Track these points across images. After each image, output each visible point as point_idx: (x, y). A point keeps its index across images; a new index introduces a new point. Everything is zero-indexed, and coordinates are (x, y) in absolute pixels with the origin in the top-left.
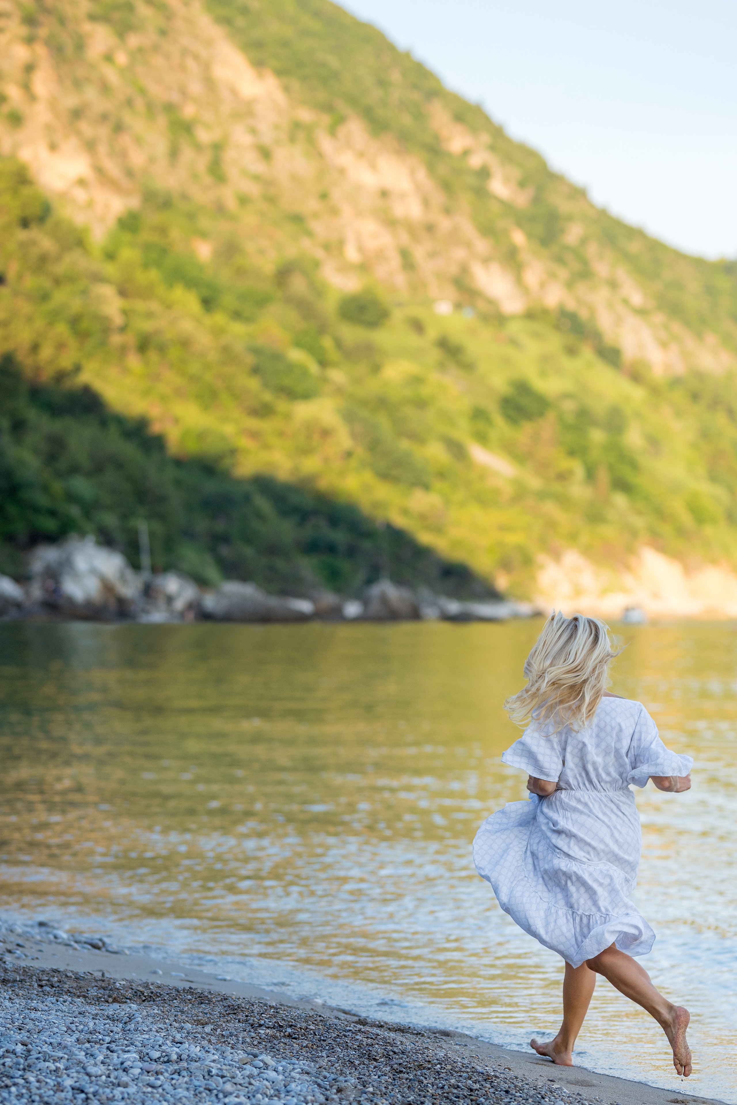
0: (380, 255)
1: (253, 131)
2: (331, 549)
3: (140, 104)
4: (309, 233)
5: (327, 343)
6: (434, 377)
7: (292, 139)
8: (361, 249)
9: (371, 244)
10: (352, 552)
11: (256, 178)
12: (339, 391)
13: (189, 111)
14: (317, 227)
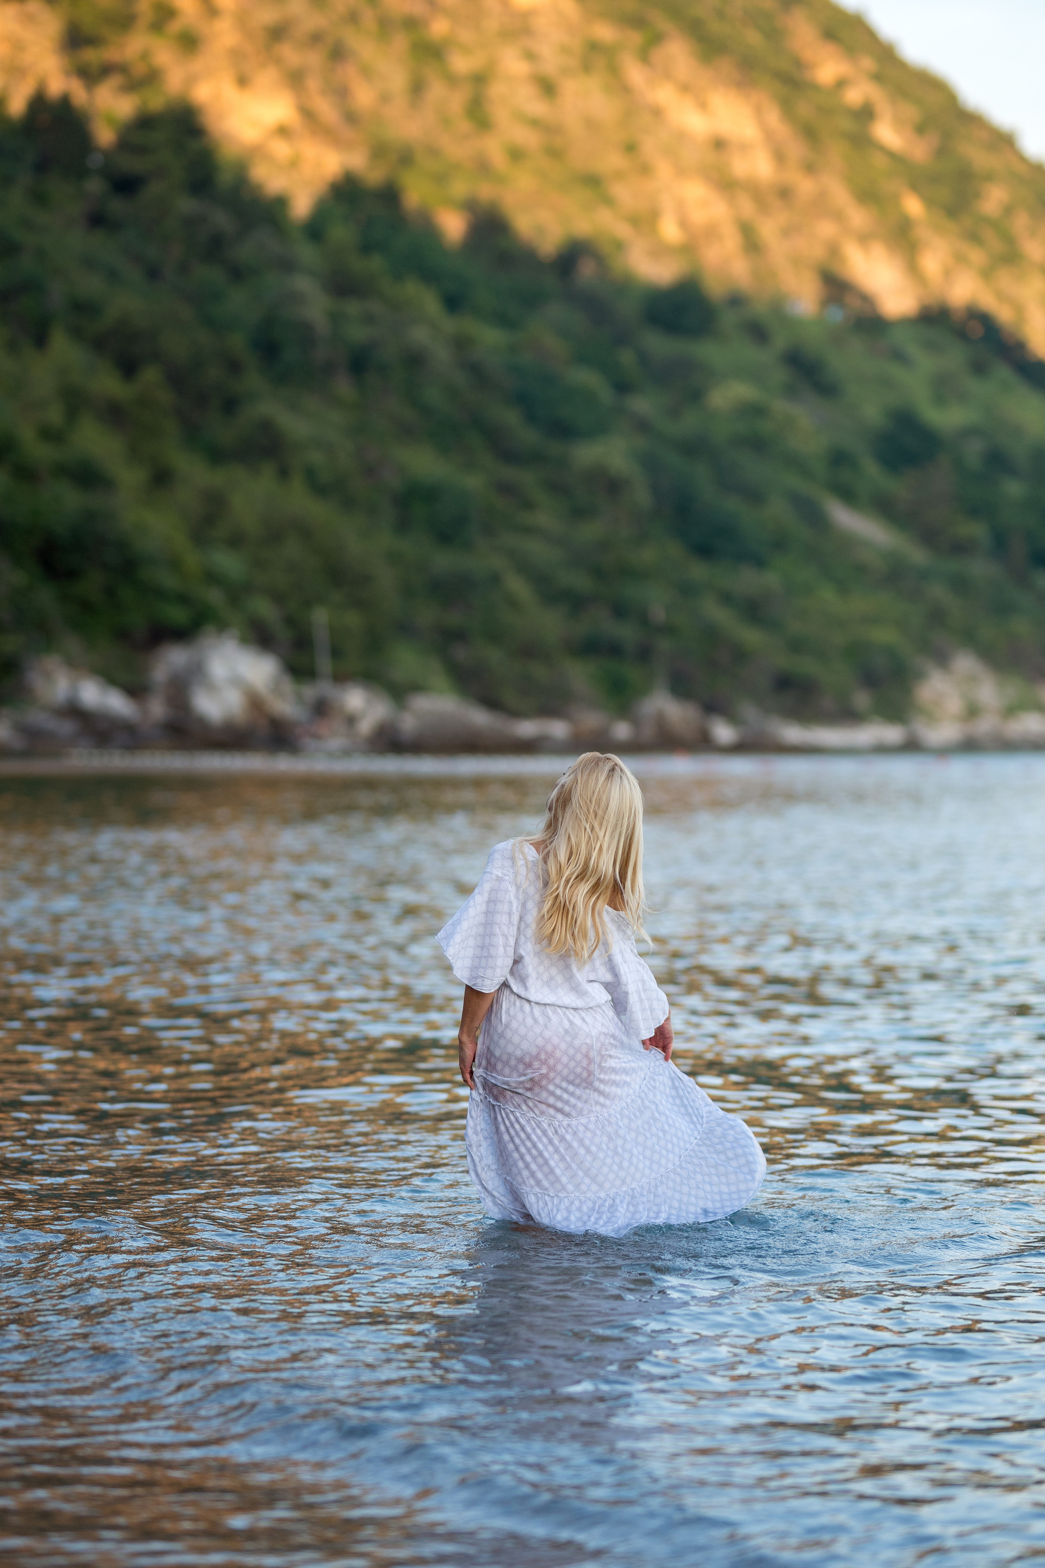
0: (711, 232)
1: (530, 56)
2: (614, 650)
3: (368, 17)
4: (608, 201)
5: (627, 358)
6: (780, 406)
7: (587, 67)
8: (683, 223)
9: (699, 217)
10: (644, 654)
11: (535, 123)
12: (643, 426)
13: (439, 28)
14: (622, 192)
